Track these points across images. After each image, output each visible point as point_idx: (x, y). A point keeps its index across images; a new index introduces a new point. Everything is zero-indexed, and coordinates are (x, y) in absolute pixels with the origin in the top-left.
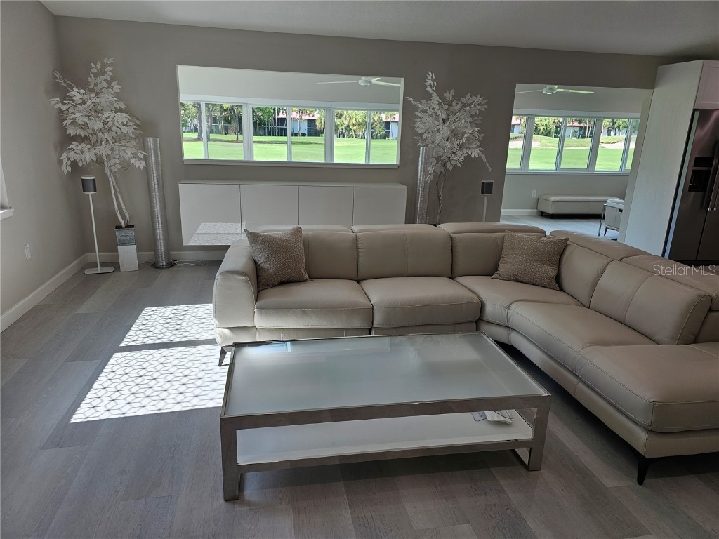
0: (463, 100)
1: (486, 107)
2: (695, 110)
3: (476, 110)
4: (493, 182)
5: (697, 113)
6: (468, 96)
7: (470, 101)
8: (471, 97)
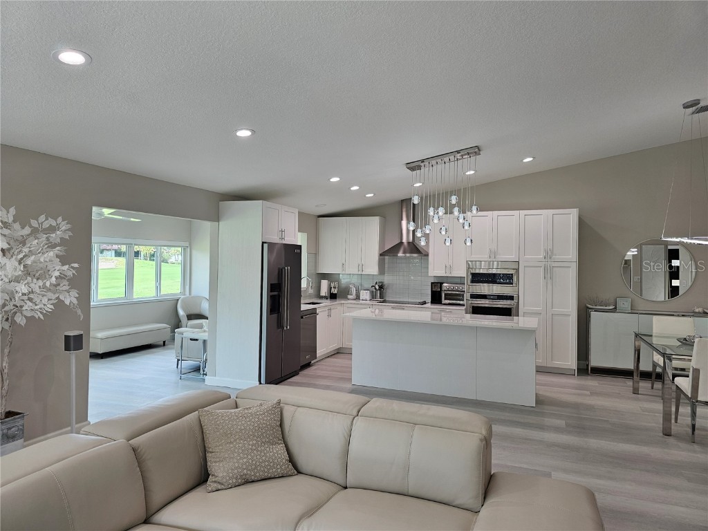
0: (34, 223)
1: (70, 234)
2: (263, 243)
3: (55, 237)
4: (82, 332)
5: (265, 246)
6: (42, 218)
7: (46, 225)
8: (47, 219)
